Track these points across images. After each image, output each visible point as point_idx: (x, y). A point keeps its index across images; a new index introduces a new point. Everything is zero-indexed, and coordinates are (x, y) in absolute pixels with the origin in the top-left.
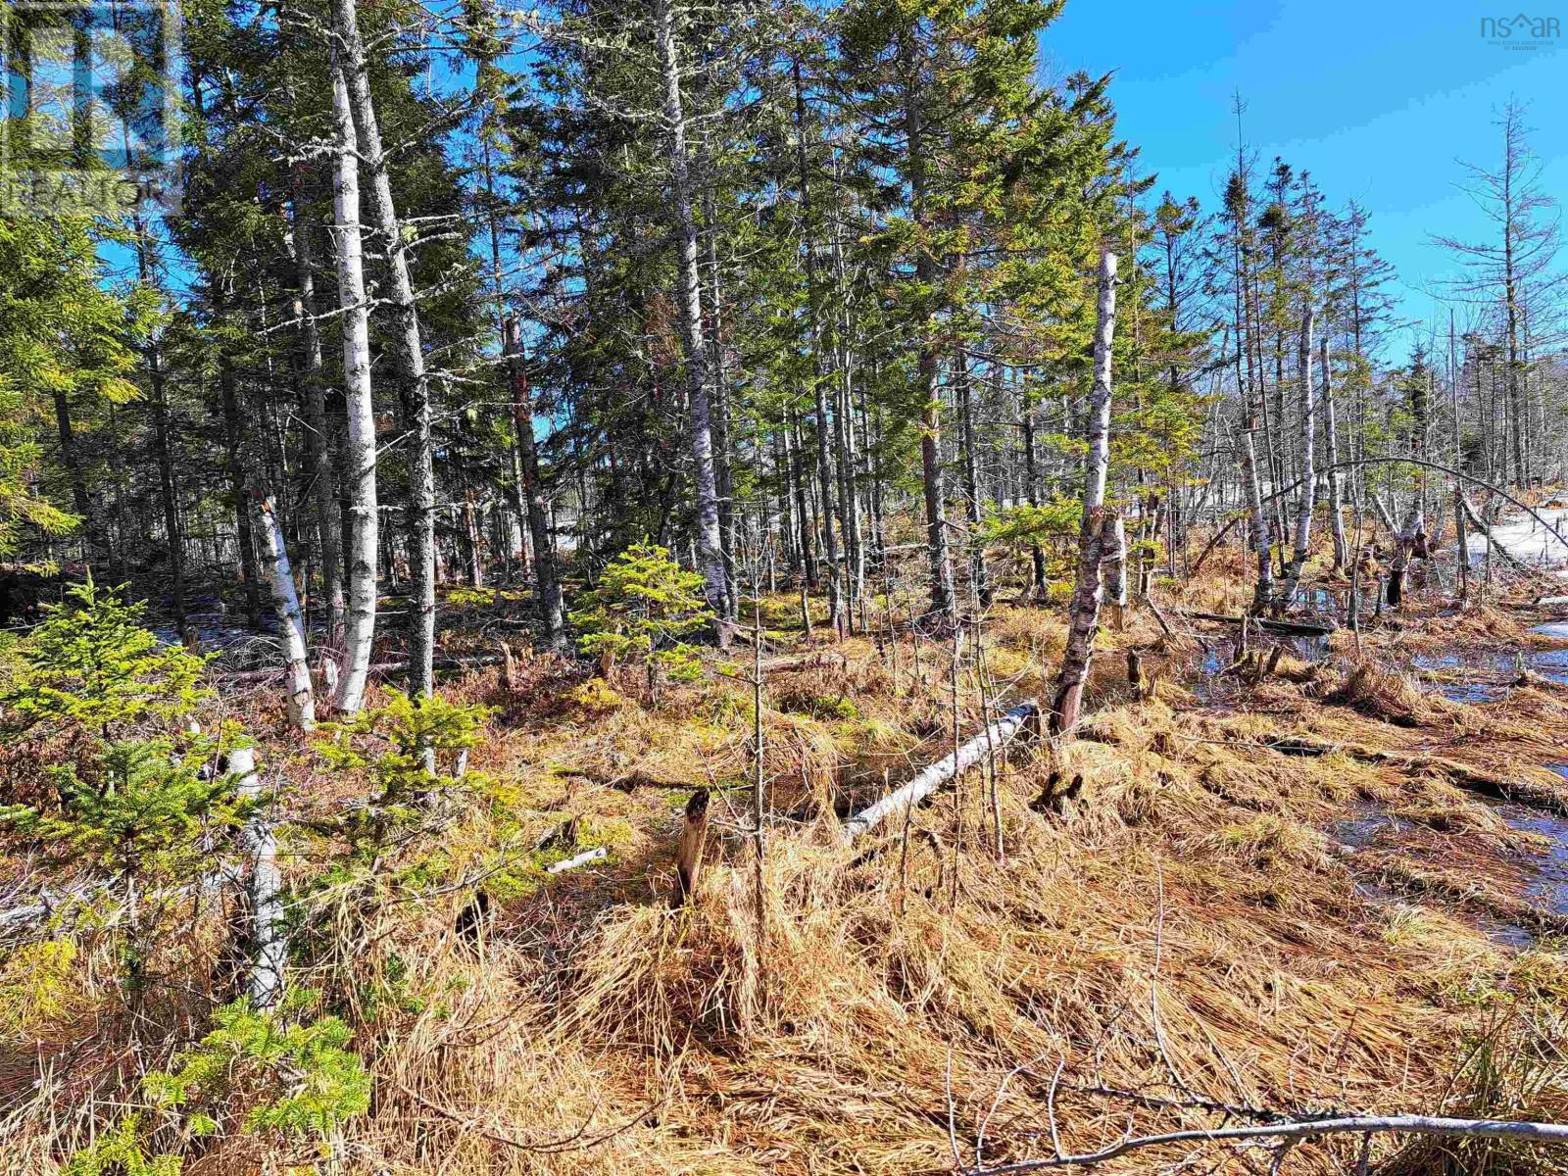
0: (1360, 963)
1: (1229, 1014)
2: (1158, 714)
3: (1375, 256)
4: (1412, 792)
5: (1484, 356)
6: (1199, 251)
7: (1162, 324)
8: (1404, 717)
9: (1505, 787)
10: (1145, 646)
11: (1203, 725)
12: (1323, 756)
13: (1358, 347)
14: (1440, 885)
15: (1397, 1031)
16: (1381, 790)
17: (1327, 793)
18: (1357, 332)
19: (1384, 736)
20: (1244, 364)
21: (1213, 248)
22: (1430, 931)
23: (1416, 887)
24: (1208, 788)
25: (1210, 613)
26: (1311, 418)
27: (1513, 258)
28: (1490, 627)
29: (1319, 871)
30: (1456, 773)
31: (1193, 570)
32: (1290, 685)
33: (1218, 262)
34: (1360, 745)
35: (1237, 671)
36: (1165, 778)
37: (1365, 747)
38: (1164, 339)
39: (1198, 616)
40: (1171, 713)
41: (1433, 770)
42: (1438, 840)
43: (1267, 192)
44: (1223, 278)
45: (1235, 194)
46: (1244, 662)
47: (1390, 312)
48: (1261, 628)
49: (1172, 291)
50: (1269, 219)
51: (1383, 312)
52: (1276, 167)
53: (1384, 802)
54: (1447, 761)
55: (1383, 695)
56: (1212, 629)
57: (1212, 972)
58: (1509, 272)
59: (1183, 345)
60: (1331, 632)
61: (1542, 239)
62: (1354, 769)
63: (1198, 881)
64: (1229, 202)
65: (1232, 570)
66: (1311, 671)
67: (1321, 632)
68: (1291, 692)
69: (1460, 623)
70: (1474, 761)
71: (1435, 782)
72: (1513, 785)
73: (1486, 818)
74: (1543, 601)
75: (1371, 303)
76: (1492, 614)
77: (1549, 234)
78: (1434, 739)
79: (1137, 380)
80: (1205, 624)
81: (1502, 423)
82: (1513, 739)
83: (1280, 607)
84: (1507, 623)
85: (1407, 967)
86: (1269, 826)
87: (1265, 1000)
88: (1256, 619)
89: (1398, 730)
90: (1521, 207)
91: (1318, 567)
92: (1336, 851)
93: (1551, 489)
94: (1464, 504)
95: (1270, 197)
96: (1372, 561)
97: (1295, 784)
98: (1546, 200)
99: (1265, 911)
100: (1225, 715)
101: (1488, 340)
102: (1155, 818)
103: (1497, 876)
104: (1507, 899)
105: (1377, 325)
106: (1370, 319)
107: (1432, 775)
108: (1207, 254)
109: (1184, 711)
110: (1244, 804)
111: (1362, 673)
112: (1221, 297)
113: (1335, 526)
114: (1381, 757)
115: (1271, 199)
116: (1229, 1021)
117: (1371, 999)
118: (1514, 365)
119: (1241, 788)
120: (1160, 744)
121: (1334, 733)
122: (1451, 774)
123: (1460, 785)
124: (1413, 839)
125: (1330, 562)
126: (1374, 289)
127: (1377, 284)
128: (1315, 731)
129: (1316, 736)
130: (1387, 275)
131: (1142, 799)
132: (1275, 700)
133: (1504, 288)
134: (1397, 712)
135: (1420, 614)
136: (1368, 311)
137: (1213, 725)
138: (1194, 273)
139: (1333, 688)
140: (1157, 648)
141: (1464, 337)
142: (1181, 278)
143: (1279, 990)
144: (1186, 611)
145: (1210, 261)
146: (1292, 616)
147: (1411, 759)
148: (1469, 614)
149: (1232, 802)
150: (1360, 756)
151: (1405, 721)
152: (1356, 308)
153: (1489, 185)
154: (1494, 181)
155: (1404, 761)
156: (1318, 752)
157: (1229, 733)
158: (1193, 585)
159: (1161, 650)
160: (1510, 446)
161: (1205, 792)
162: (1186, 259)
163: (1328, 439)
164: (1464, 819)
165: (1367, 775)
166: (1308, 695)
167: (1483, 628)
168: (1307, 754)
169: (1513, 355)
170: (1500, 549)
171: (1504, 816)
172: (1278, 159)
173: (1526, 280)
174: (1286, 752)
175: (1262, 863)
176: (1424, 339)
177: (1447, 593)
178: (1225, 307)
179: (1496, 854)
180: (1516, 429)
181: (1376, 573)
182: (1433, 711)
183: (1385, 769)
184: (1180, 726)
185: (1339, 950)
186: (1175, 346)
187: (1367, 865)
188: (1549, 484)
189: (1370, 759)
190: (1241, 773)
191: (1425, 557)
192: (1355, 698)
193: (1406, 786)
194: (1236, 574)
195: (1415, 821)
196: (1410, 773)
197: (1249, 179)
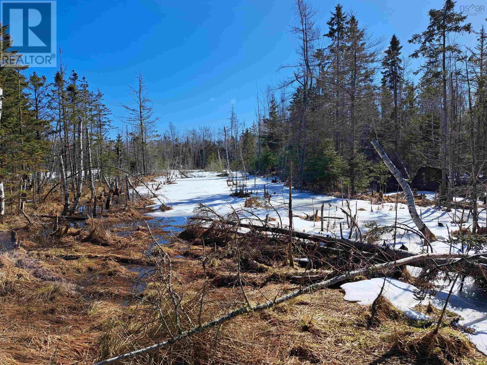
0: (79, 324)
1: (30, 356)
2: (22, 253)
3: (105, 107)
4: (104, 266)
5: (135, 139)
6: (46, 94)
7: (32, 116)
8: (106, 243)
9: (129, 260)
10: (21, 228)
11: (38, 254)
12: (79, 259)
13: (101, 132)
14: (107, 293)
15: (87, 342)
16: (95, 266)
17: (78, 271)
18: (100, 127)
19: (99, 250)
20: (62, 133)
21: (51, 94)
22: (102, 308)
23: (101, 295)
24: (36, 276)
25: (48, 215)
26: (82, 152)
27: (142, 114)
28: (133, 215)
29: (72, 297)
30: (117, 258)
31: (43, 200)
32: (71, 237)
33: (53, 99)
34: (91, 254)
35: (54, 234)
36: (20, 276)
37: (92, 254)
38: (32, 121)
39: (43, 216)
40: (26, 252)
41: (111, 258)
42: (109, 280)
43: (70, 80)
44: (55, 104)
45: (58, 78)
46: (57, 231)
47: (110, 123)
48: (65, 219)
49: (37, 105)
50: (70, 89)
51: (108, 123)
52: (73, 73)
53: (96, 270)
54: (115, 255)
55: (100, 237)
56: (48, 221)
57: (25, 343)
58: (141, 118)
59: (40, 124)
60: (87, 219)
61: (149, 110)
62: (88, 261)
63: (26, 311)
64: (56, 81)
65: (57, 200)
66: (79, 232)
67: (84, 219)
68: (71, 239)
69: (124, 214)
70: (123, 253)
71: (111, 262)
72: (132, 259)
73: (123, 270)
74: (147, 207)
75: (104, 120)
76: (133, 211)
77: (150, 109)
78: (113, 249)
79: (21, 134)
80: (45, 219)
81: (140, 158)
82: (134, 246)
83: (72, 212)
84: (136, 213)
85: (94, 321)
86: (56, 286)
87: (44, 347)
88: (64, 216)
89: (103, 247)
90: (143, 101)
91: (87, 199)
92: (78, 289)
93: (152, 176)
94: (128, 180)
95: (71, 82)
96: (103, 196)
97: (68, 269)
98: (149, 101)
99: (50, 315)
100: (47, 250)
101: (137, 135)
102: (13, 291)
103: (124, 286)
104: (125, 292)
105: (106, 127)
106: (104, 125)
107: (110, 260)
108: (48, 95)
109: (32, 250)
110: (49, 280)
111: (94, 231)
112: (54, 110)
113: (91, 186)
114: (96, 257)
115: (71, 83)
116: (30, 358)
117: (82, 335)
118: (143, 143)
119: (49, 274)
120: (20, 264)
121: (83, 251)
122: (116, 259)
123: (118, 262)
124: (102, 280)
125: (90, 197)
126: (105, 116)
127: (106, 115)
128: (77, 251)
129: (78, 253)
130: (108, 113)
131: (9, 286)
132: (66, 243)
133: (140, 122)
134: (103, 242)
135: (114, 212)
136: (103, 122)
137: (42, 254)
138: (44, 101)
139: (85, 237)
140: (26, 229)
141: (130, 134)
142: (40, 101)
143: (49, 341)
144: (38, 215)
145: (50, 98)
146: (76, 215)
147: (105, 256)
148: (127, 211)
149: (45, 280)
150: (90, 257)
151: (105, 245)
152: (100, 121)
153: (135, 93)
154: (137, 93)
155: (103, 257)
156: (77, 258)
157: (47, 256)
158: (43, 205)
159: (27, 229)
160: (142, 164)
161: (36, 278)
162: (41, 96)
163: (89, 159)
164: (117, 271)
165: (91, 263)
166: (77, 240)
167: (130, 215)
168: (73, 259)
169: (143, 140)
170: (137, 192)
171: (128, 268)
172: (73, 71)
173: (145, 121)
174: (66, 259)
175: (52, 299)
176: (120, 133)
177: (123, 205)
178: (56, 114)
179: (124, 280)
180: (144, 160)
181: (104, 200)
182: (114, 240)
183: (98, 260)
184: (29, 256)
185: (73, 322)
186: (37, 124)
187: (87, 292)
188: (152, 175)
189: (93, 258)
190: (49, 269)
191: (118, 195)
192: (92, 239)
193: (102, 265)
194: (59, 201)
195: (104, 275)
196: (104, 260)
197: (64, 75)
